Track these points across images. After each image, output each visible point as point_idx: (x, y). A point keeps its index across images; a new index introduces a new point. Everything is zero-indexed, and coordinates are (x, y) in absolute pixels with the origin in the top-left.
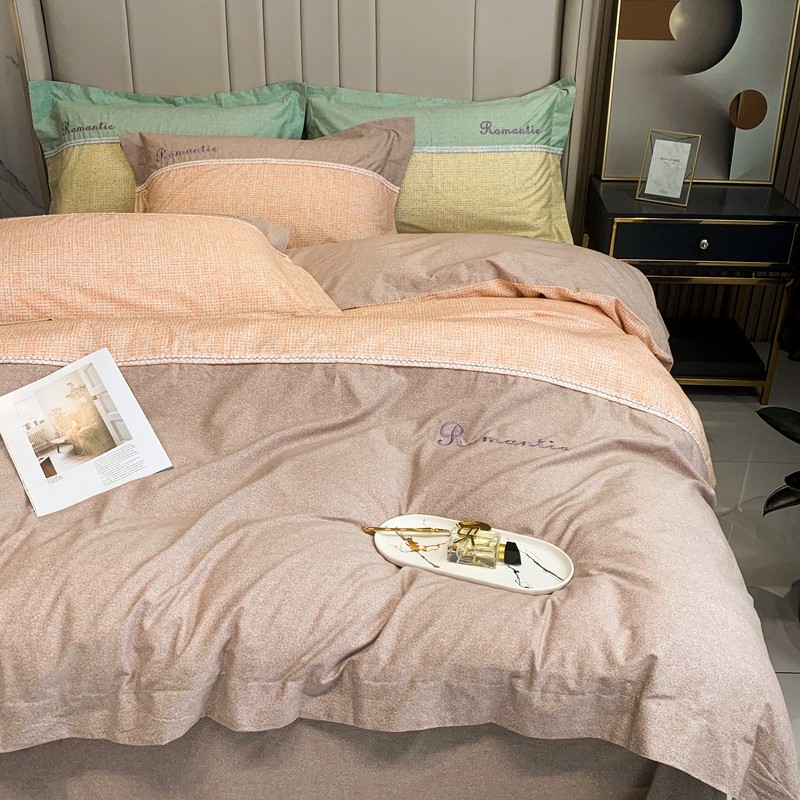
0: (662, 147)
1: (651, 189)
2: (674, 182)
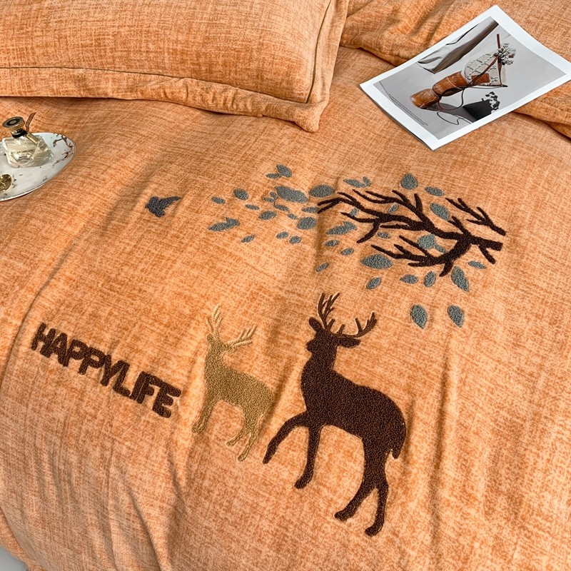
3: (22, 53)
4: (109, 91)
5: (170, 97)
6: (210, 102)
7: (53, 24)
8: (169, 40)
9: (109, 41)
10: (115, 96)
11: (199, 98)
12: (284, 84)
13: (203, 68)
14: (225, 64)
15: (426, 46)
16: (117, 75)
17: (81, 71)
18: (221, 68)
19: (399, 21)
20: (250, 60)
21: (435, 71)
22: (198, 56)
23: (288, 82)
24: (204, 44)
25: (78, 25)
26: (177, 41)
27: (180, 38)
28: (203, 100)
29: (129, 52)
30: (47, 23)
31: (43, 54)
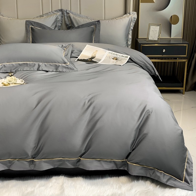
0: (152, 28)
1: (150, 38)
2: (156, 36)
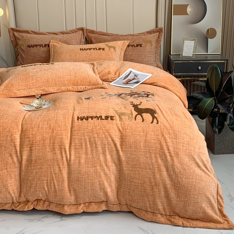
0: (186, 43)
1: (184, 54)
2: (190, 52)
3: (26, 86)
4: (52, 91)
5: (69, 90)
6: (80, 89)
7: (34, 78)
8: (66, 78)
9: (51, 80)
10: (54, 92)
11: (76, 89)
12: (96, 83)
13: (76, 83)
14: (81, 81)
15: (119, 76)
16: (53, 88)
17: (43, 88)
18: (80, 82)
19: (111, 73)
20: (87, 79)
21: (124, 79)
22: (74, 80)
23: (97, 82)
24: (75, 78)
25: (42, 78)
26: (68, 78)
27: (69, 77)
28: (78, 89)
29: (56, 82)
30: (33, 79)
31: (32, 85)
